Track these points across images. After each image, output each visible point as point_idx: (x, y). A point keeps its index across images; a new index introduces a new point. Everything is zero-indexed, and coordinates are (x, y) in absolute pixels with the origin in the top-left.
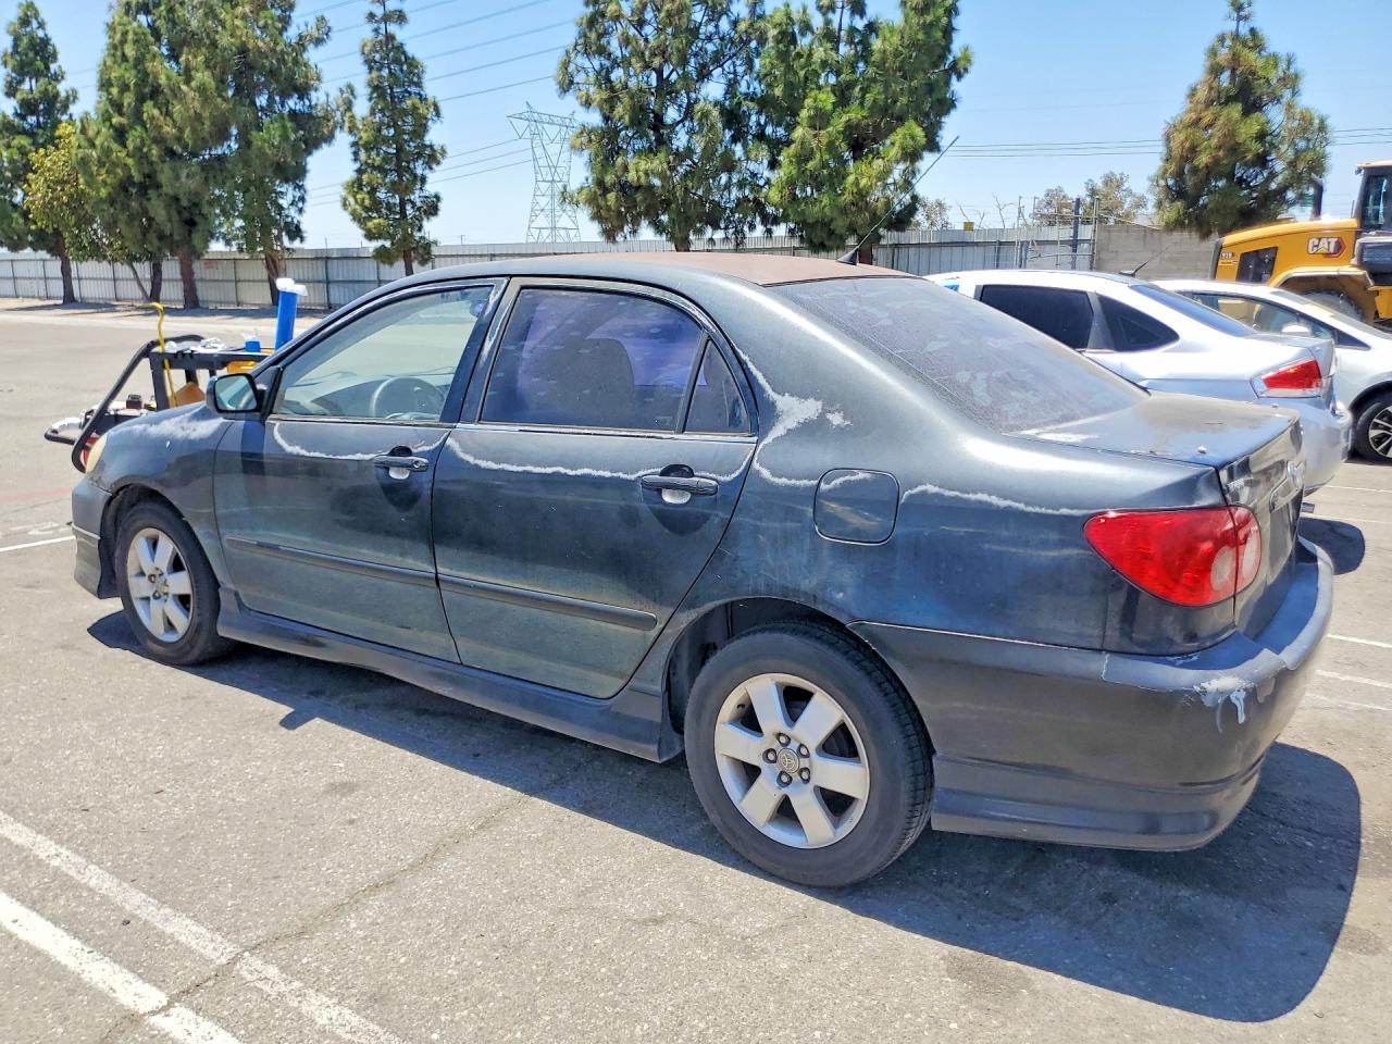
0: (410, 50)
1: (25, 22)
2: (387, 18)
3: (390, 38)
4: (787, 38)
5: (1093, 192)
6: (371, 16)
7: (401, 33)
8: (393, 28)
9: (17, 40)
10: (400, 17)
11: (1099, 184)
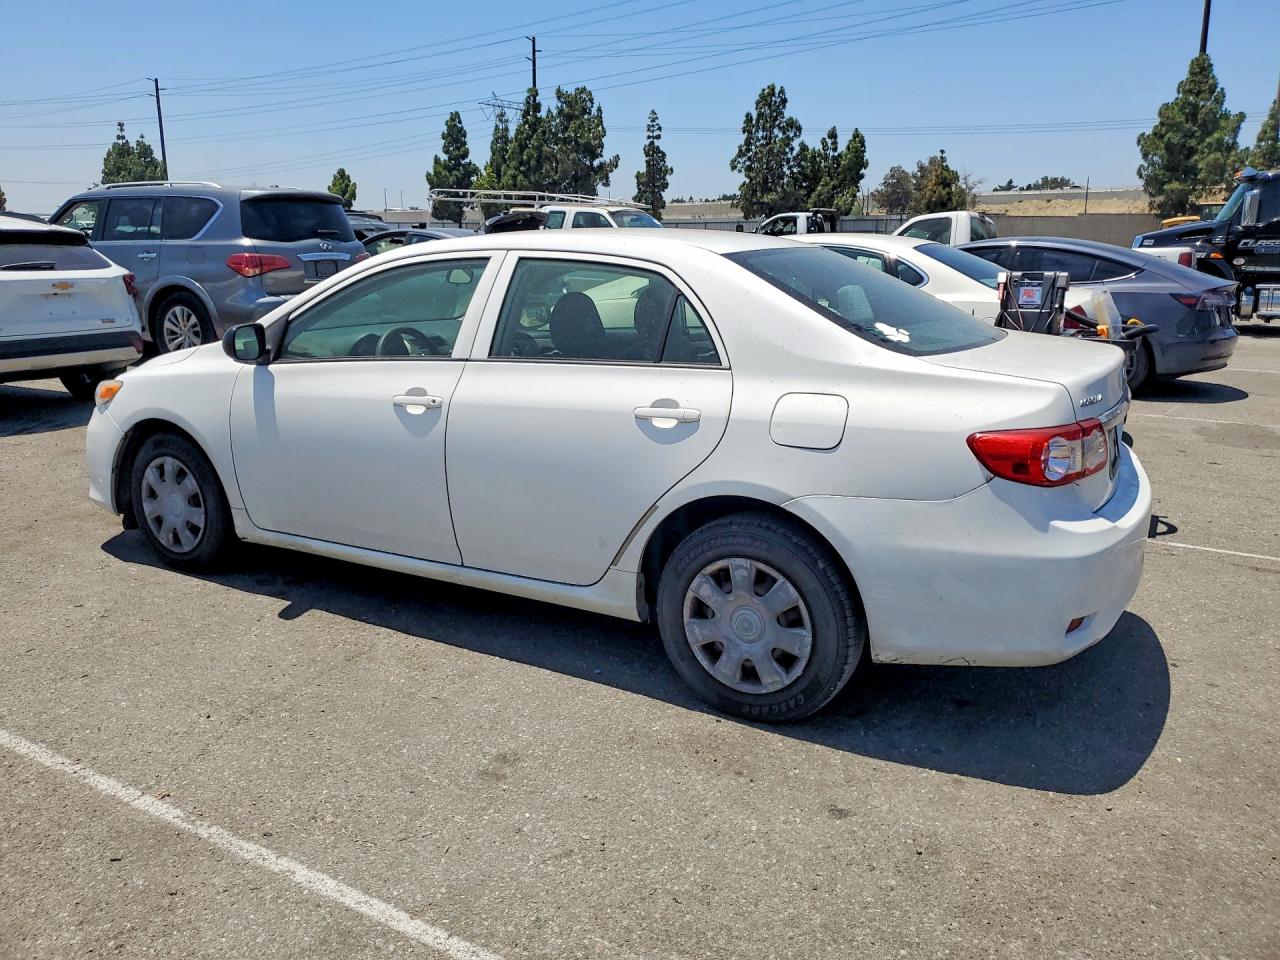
0: (661, 149)
1: (452, 119)
2: (653, 137)
3: (652, 143)
4: (814, 157)
5: (922, 168)
6: (649, 137)
7: (657, 143)
8: (655, 140)
9: (449, 127)
10: (658, 137)
11: (926, 163)
